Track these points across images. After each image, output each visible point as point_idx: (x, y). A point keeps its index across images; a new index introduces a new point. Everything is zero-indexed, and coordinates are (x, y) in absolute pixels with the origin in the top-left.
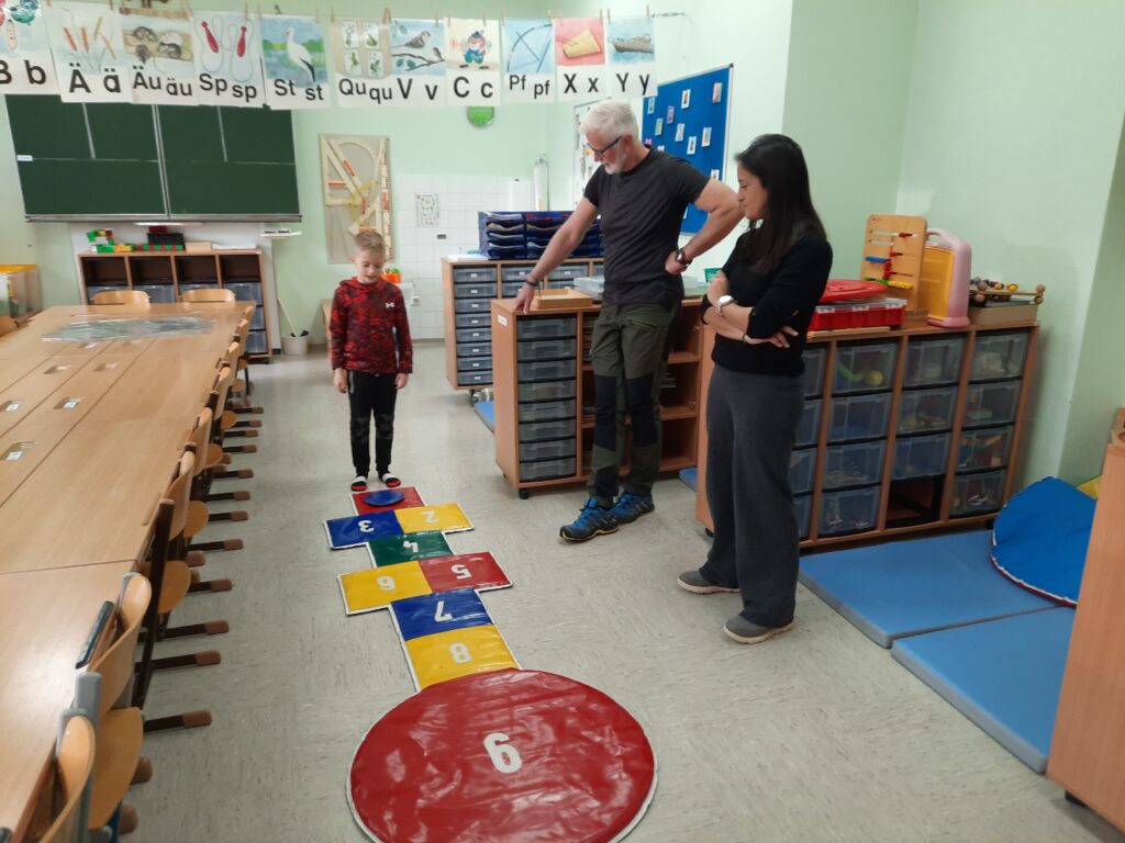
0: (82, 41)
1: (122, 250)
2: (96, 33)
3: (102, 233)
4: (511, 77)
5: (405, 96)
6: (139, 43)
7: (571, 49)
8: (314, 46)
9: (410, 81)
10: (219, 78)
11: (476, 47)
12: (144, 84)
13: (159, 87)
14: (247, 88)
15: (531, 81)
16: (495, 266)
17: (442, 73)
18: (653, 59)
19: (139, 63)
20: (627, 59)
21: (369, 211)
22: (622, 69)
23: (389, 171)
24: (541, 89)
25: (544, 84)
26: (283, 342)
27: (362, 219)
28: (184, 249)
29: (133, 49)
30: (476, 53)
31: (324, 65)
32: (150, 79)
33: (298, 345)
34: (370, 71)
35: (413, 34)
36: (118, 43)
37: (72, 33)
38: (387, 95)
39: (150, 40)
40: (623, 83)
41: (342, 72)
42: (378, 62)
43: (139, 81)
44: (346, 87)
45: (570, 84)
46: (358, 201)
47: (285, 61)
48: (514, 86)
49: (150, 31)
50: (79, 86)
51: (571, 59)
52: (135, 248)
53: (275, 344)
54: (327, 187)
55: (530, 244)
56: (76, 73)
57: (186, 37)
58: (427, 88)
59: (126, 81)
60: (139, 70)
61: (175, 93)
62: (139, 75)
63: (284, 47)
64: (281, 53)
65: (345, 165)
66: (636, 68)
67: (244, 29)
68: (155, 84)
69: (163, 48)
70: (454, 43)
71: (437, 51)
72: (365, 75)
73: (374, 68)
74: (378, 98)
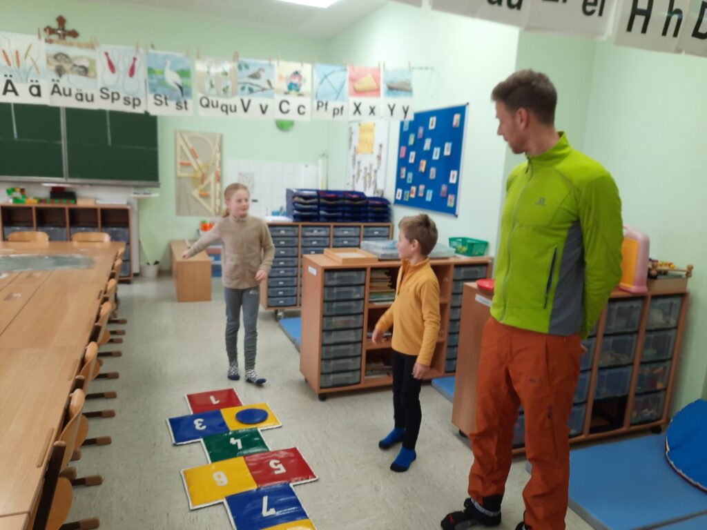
0: (15, 60)
1: (31, 202)
2: (27, 54)
3: (18, 190)
4: (318, 103)
5: (246, 110)
6: (58, 64)
7: (359, 86)
8: (184, 74)
9: (249, 102)
10: (114, 91)
11: (296, 81)
12: (59, 92)
13: (70, 95)
14: (134, 99)
15: (331, 106)
16: (297, 226)
17: (272, 97)
18: (411, 95)
19: (56, 77)
20: (395, 95)
21: (206, 182)
22: (392, 100)
23: (221, 156)
24: (338, 111)
25: (340, 108)
26: (141, 268)
27: (202, 187)
28: (76, 202)
29: (53, 68)
30: (296, 85)
31: (189, 87)
32: (64, 89)
33: (151, 271)
34: (222, 93)
35: (252, 70)
36: (42, 63)
37: (8, 53)
38: (233, 108)
39: (66, 62)
40: (392, 110)
41: (202, 91)
42: (228, 87)
43: (56, 90)
44: (205, 102)
45: (357, 109)
46: (199, 175)
47: (162, 82)
48: (320, 108)
49: (67, 56)
50: (10, 91)
51: (358, 92)
52: (41, 201)
53: (135, 269)
54: (179, 166)
55: (322, 212)
56: (9, 82)
57: (93, 62)
58: (261, 106)
59: (46, 88)
60: (56, 82)
61: (82, 100)
62: (56, 86)
63: (163, 73)
64: (160, 76)
65: (192, 151)
66: (400, 101)
67: (135, 59)
68: (67, 92)
69: (75, 68)
70: (281, 77)
71: (269, 83)
72: (218, 95)
73: (225, 90)
74: (227, 111)
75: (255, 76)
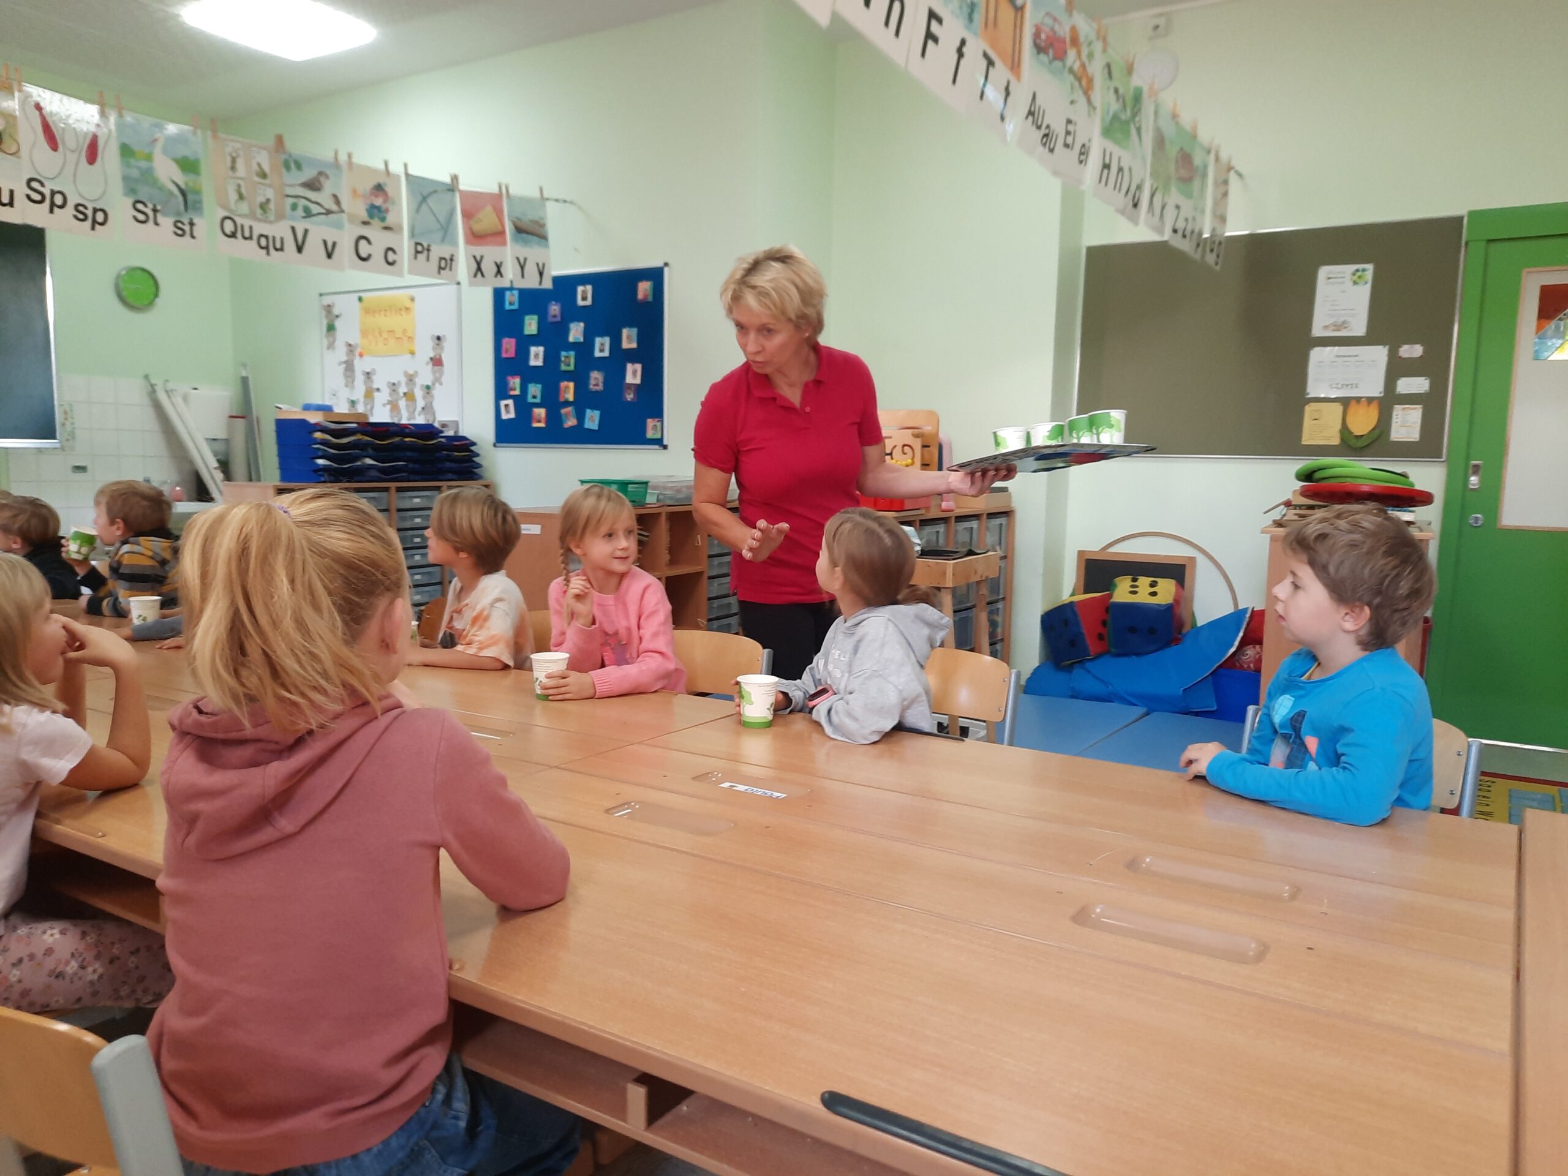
4: (416, 245)
5: (300, 249)
7: (477, 227)
8: (188, 165)
9: (306, 231)
10: (56, 189)
11: (378, 202)
14: (95, 211)
15: (436, 252)
17: (339, 226)
18: (547, 246)
20: (526, 243)
22: (523, 251)
24: (445, 264)
25: (448, 257)
30: (378, 208)
31: (198, 192)
34: (259, 211)
35: (308, 173)
38: (278, 246)
40: (522, 268)
41: (225, 206)
42: (268, 200)
44: (229, 227)
45: (478, 268)
48: (419, 256)
51: (478, 237)
57: (10, 120)
58: (325, 242)
64: (143, 164)
66: (533, 253)
70: (355, 192)
71: (336, 199)
72: (252, 215)
73: (264, 206)
74: (267, 248)
75: (313, 185)
